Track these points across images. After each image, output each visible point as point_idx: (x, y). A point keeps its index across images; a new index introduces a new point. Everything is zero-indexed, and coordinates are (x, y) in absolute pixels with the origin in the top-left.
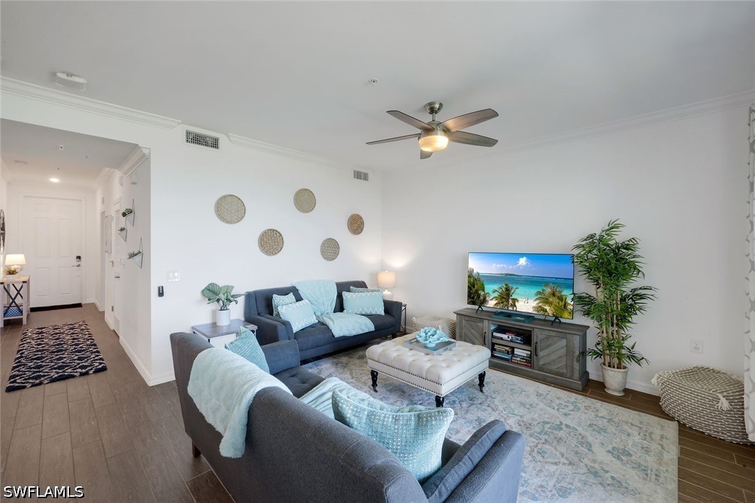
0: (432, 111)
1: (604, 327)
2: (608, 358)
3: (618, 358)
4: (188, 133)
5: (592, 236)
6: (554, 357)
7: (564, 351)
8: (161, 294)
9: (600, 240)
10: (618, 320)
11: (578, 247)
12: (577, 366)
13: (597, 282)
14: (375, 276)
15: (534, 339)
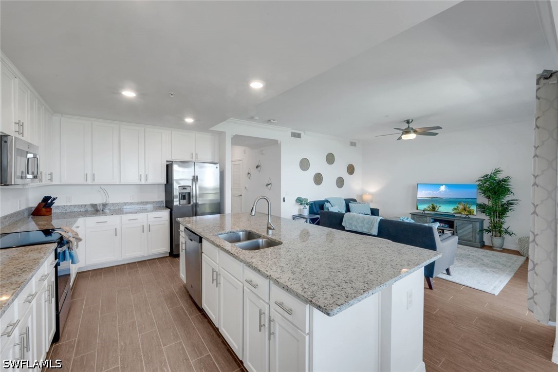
0: (408, 122)
1: (492, 218)
2: (494, 233)
3: (499, 232)
4: (292, 133)
5: (487, 176)
6: (465, 233)
7: (471, 230)
8: (284, 201)
9: (490, 178)
10: (499, 215)
11: (479, 181)
12: (478, 236)
13: (489, 197)
14: (361, 196)
15: (455, 225)
